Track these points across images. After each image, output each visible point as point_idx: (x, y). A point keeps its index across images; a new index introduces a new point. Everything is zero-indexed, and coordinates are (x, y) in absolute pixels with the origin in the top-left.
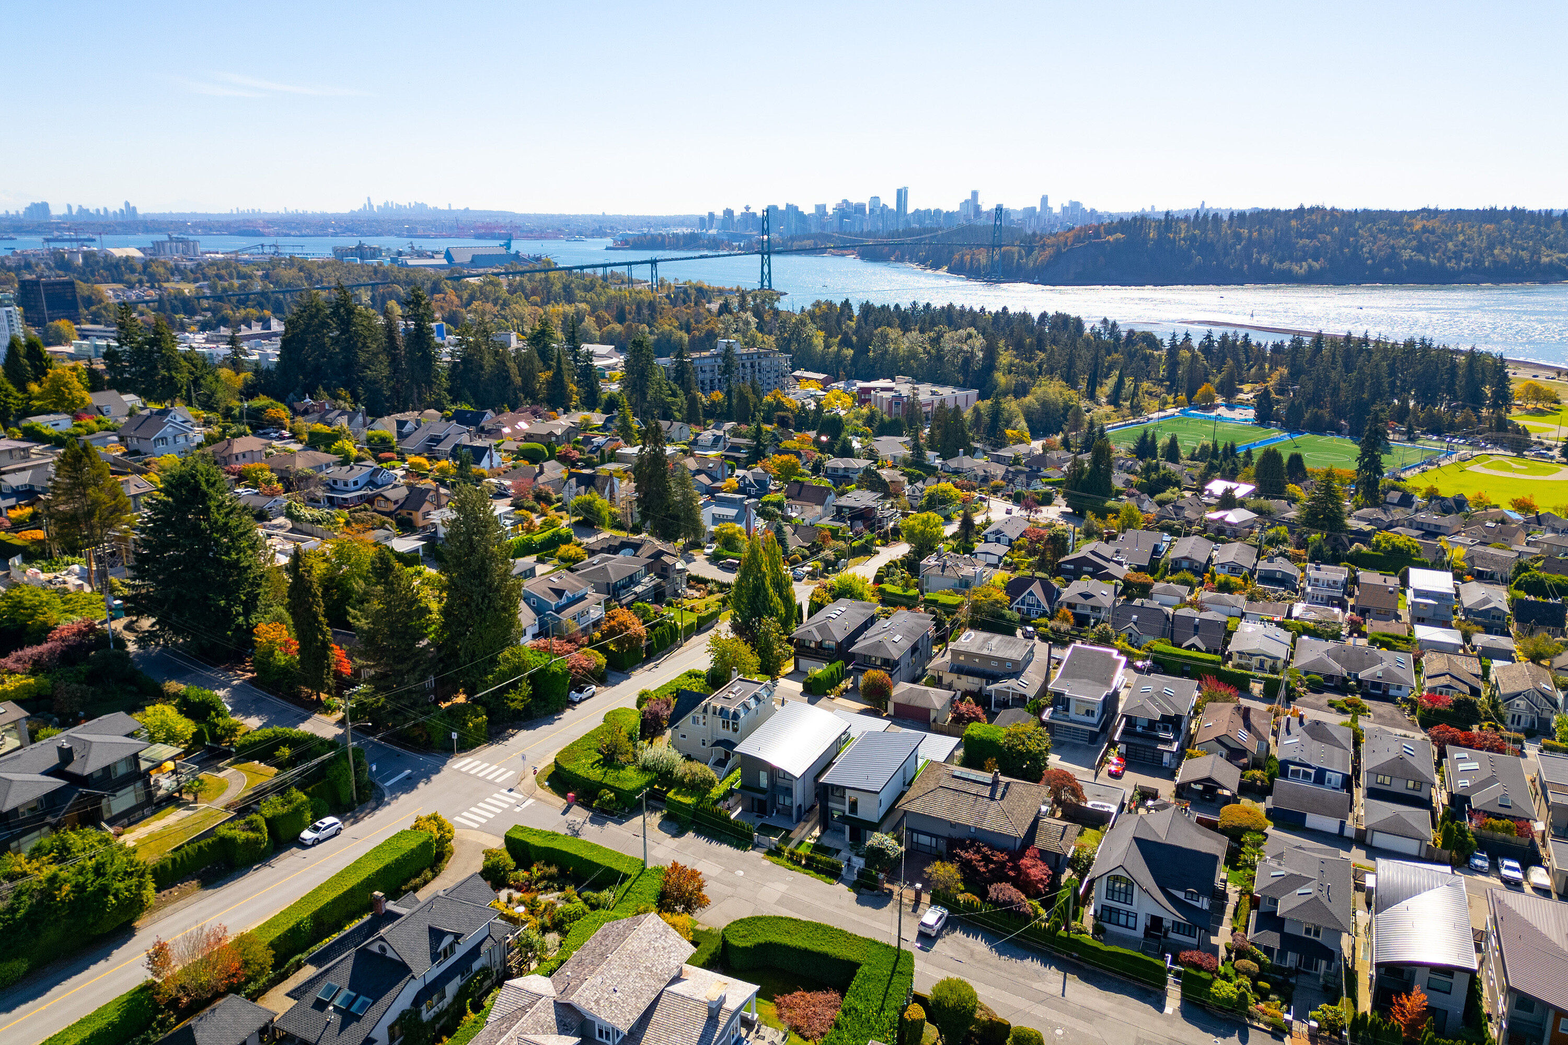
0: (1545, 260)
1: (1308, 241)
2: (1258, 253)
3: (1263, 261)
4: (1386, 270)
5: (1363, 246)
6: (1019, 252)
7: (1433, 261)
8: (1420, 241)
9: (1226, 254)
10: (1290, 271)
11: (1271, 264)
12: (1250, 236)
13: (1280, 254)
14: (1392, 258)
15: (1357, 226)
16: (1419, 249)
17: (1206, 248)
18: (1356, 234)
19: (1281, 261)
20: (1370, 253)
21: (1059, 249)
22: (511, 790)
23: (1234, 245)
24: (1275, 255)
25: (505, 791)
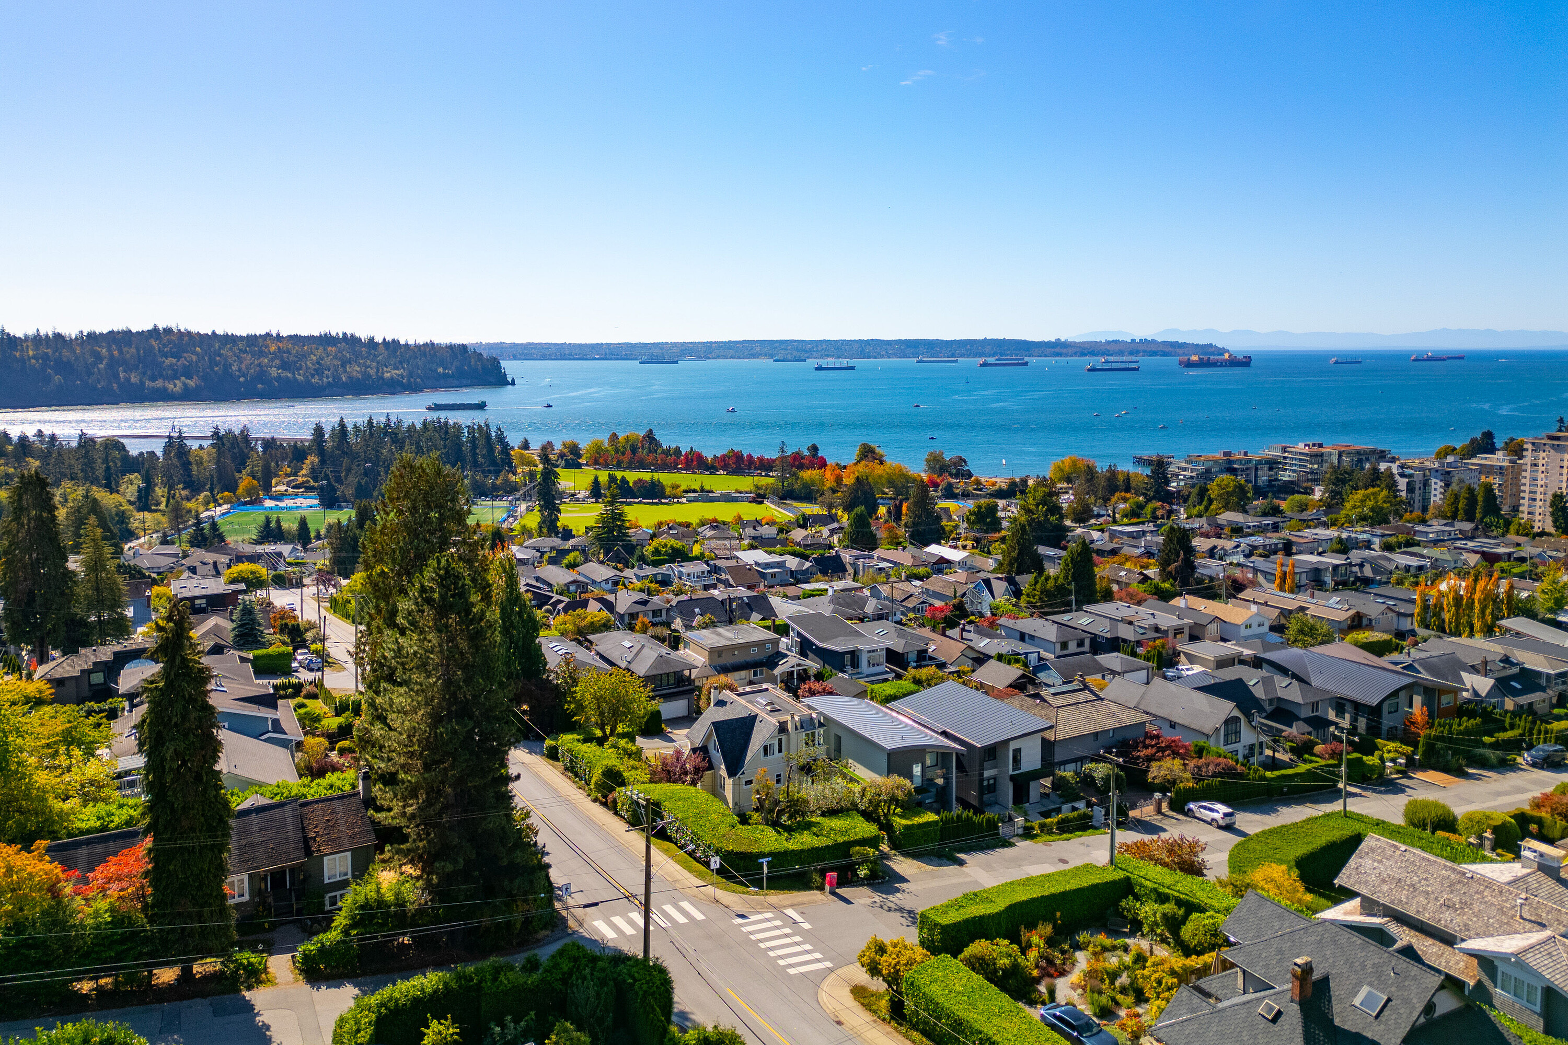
0: (387, 375)
1: (174, 360)
2: (125, 371)
3: (133, 380)
4: (260, 386)
5: (231, 365)
7: (300, 378)
8: (282, 360)
9: (90, 374)
10: (165, 389)
11: (143, 384)
12: (112, 355)
13: (149, 373)
14: (262, 375)
15: (217, 346)
16: (285, 366)
17: (64, 367)
18: (220, 355)
19: (153, 379)
20: (240, 370)
22: (742, 916)
23: (95, 364)
24: (144, 374)
25: (740, 921)
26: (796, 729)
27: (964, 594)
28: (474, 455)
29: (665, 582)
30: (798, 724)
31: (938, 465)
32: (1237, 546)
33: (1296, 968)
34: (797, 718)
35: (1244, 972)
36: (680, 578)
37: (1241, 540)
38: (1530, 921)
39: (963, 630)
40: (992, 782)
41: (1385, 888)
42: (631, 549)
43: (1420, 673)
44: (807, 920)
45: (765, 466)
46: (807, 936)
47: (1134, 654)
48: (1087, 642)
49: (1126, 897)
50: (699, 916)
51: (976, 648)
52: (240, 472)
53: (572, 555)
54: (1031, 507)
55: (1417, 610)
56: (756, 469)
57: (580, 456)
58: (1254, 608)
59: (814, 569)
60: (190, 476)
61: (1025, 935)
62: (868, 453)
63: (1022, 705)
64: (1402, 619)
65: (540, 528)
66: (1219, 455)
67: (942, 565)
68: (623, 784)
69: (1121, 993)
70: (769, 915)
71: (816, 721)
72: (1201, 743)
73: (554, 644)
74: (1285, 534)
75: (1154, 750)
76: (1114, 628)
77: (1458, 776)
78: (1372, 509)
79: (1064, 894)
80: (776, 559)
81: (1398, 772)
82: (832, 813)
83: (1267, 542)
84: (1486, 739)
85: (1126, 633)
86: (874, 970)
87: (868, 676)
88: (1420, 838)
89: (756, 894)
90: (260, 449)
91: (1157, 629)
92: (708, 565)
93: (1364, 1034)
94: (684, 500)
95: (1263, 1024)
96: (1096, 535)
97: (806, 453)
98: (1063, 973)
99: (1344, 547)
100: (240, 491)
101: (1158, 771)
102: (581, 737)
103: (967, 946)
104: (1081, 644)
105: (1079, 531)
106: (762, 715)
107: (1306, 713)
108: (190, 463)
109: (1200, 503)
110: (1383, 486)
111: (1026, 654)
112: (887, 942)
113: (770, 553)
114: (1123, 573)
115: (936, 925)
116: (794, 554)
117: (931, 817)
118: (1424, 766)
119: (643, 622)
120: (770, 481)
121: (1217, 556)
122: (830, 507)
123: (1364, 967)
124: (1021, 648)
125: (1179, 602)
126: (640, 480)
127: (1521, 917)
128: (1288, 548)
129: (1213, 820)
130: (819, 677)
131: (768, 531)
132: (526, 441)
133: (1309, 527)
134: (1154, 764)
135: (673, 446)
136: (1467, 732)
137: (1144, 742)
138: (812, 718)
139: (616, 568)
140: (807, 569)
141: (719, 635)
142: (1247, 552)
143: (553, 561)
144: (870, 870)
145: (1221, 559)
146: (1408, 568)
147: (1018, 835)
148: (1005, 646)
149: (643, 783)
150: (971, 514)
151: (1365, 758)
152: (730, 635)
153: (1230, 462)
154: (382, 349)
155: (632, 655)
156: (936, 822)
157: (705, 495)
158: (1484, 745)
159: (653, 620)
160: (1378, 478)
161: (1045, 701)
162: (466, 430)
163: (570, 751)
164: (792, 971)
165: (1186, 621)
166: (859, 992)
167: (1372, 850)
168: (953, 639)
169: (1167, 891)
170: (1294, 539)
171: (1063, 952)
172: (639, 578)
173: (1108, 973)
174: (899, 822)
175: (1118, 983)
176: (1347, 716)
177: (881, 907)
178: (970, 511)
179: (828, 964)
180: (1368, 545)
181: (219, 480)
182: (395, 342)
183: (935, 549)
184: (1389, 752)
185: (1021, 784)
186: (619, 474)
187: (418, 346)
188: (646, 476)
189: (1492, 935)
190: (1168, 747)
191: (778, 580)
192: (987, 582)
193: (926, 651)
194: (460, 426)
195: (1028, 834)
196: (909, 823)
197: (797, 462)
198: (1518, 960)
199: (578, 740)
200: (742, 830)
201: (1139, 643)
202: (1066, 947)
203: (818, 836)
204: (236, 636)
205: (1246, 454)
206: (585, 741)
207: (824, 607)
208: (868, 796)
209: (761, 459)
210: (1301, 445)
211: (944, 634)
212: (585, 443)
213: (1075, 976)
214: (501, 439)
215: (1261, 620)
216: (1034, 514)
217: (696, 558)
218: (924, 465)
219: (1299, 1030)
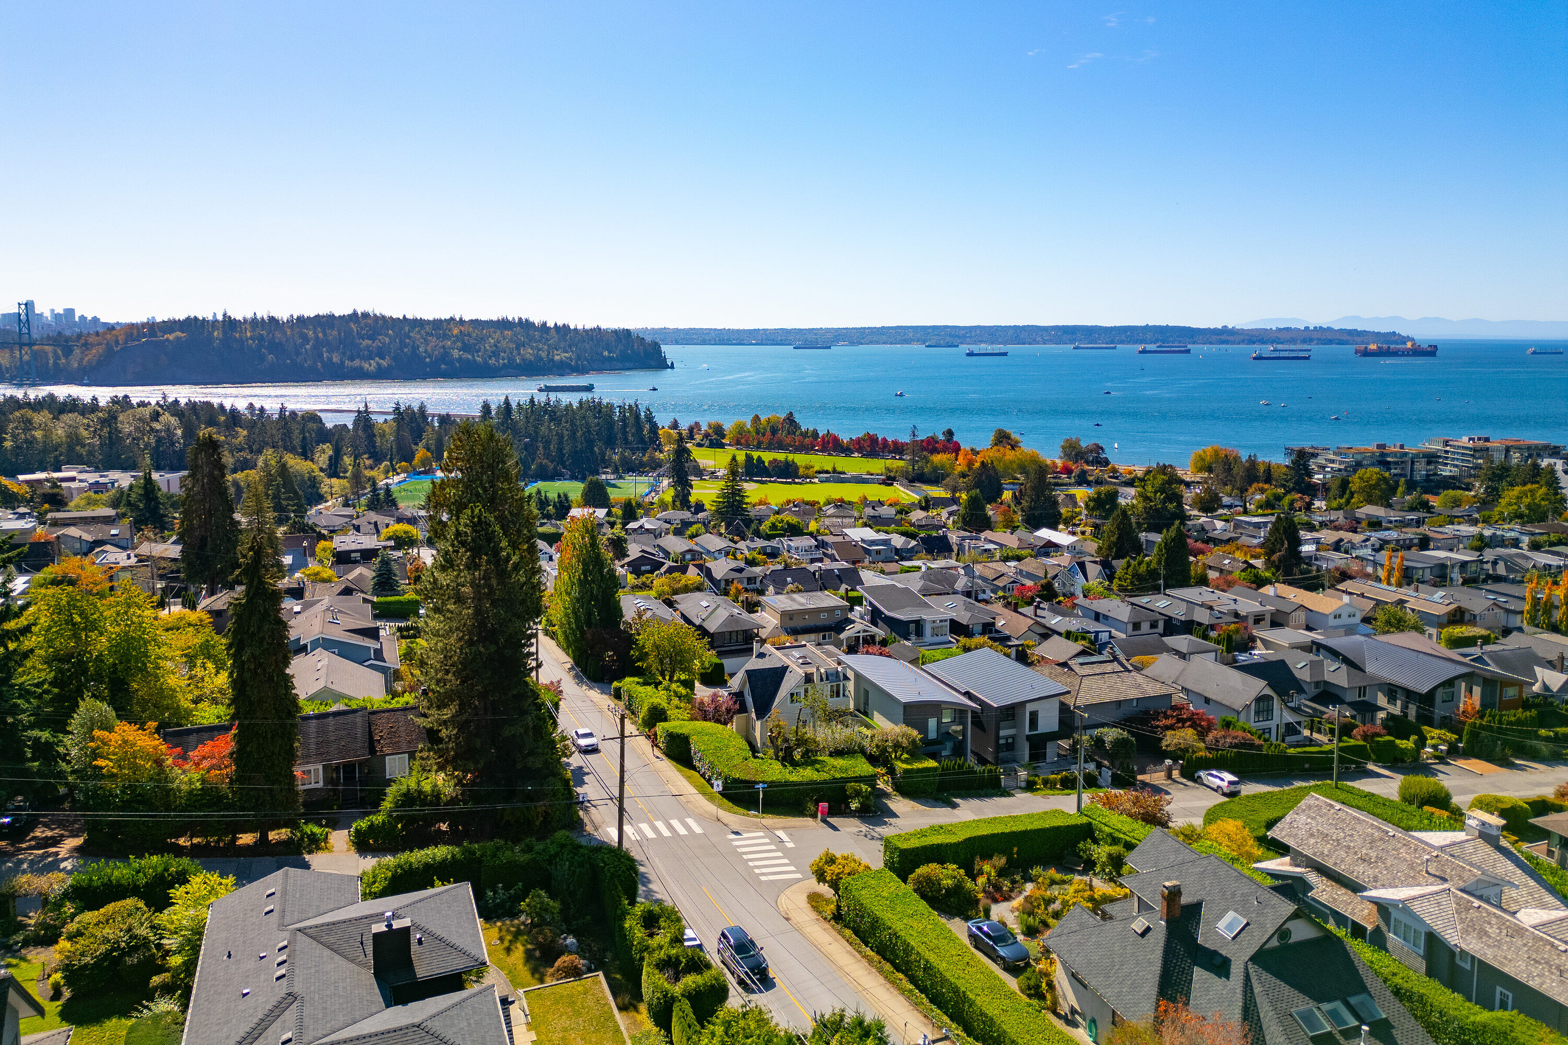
0: (557, 358)
1: (370, 342)
2: (328, 352)
3: (335, 360)
4: (443, 366)
5: (418, 347)
6: (55, 352)
7: (479, 359)
8: (463, 343)
9: (298, 353)
10: (361, 368)
11: (342, 363)
12: (317, 337)
13: (348, 353)
14: (445, 356)
15: (407, 329)
16: (466, 348)
17: (276, 347)
18: (409, 338)
19: (352, 359)
20: (426, 351)
21: (109, 349)
22: (737, 833)
23: (302, 345)
24: (344, 354)
25: (733, 836)
26: (822, 680)
27: (1056, 576)
28: (625, 433)
29: (773, 554)
30: (824, 677)
31: (1073, 452)
32: (1367, 540)
33: (1165, 890)
34: (822, 671)
35: (1139, 898)
36: (789, 551)
37: (1373, 534)
38: (1435, 876)
39: (1038, 607)
40: (1010, 740)
41: (1312, 841)
42: (748, 522)
43: (1488, 665)
44: (792, 840)
45: (897, 449)
46: (787, 853)
47: (1205, 637)
48: (1161, 625)
49: (1085, 840)
50: (698, 830)
51: (1048, 625)
52: (417, 444)
53: (695, 526)
54: (1149, 495)
55: (1527, 607)
56: (890, 452)
57: (724, 436)
58: (1346, 599)
59: (920, 548)
60: (374, 447)
61: (978, 864)
62: (1002, 438)
63: (1051, 673)
64: (1511, 616)
65: (674, 501)
66: (1372, 447)
67: (1050, 548)
68: (665, 720)
69: (1053, 917)
70: (761, 834)
71: (841, 675)
72: (1229, 718)
73: (639, 601)
74: (1424, 529)
75: (1174, 721)
76: (1190, 610)
77: (1501, 766)
78: (1528, 507)
79: (1025, 833)
80: (882, 536)
81: (1436, 757)
82: (838, 753)
83: (1402, 536)
84: (1543, 732)
85: (1202, 616)
86: (821, 876)
87: (930, 645)
88: (1403, 811)
89: (755, 816)
90: (437, 424)
91: (1236, 615)
92: (816, 540)
93: (1221, 952)
94: (816, 480)
95: (1133, 938)
96: (1219, 524)
97: (941, 437)
98: (1007, 899)
99: (1482, 544)
100: (416, 461)
101: (1172, 739)
102: (641, 680)
103: (919, 867)
104: (1154, 625)
105: (1203, 519)
106: (793, 666)
107: (1353, 697)
108: (374, 436)
109: (1341, 497)
110: (1543, 482)
111: (1097, 633)
112: (838, 855)
113: (878, 531)
114: (1227, 562)
115: (896, 849)
116: (903, 534)
117: (932, 764)
118: (1467, 754)
119: (737, 588)
120: (901, 463)
121: (1342, 549)
122: (954, 490)
123: (1233, 895)
124: (1093, 626)
125: (1269, 590)
126: (775, 460)
127: (1427, 872)
128: (1424, 543)
129: (1219, 787)
130: (884, 643)
131: (886, 511)
132: (676, 421)
133: (1453, 524)
134: (1169, 733)
135: (811, 429)
136: (1519, 722)
137: (1165, 713)
138: (837, 672)
139: (732, 540)
140: (913, 548)
141: (793, 600)
142: (1377, 546)
143: (678, 532)
144: (861, 804)
145: (1346, 552)
146: (1548, 567)
147: (1020, 788)
148: (1074, 624)
149: (683, 720)
150: (1090, 500)
151: (1398, 742)
152: (803, 600)
153: (1383, 455)
154: (553, 332)
155: (707, 613)
156: (935, 769)
157: (837, 476)
158: (1538, 737)
159: (748, 587)
160: (1538, 474)
161: (1071, 669)
162: (618, 410)
163: (629, 691)
164: (763, 878)
165: (1268, 607)
166: (814, 899)
167: (1310, 807)
168: (1024, 615)
169: (1122, 836)
170: (1431, 535)
171: (1014, 882)
172: (749, 549)
173: (1044, 900)
174: (900, 766)
175: (1050, 909)
176: (1399, 703)
177: (866, 836)
178: (1089, 497)
179: (799, 876)
180: (1516, 543)
181: (398, 452)
182: (566, 327)
183: (1045, 533)
184: (1433, 738)
185: (1038, 744)
186: (755, 455)
187: (585, 330)
188: (781, 456)
189: (1397, 887)
190: (1188, 719)
191: (882, 556)
192: (1082, 566)
193: (993, 624)
194: (612, 406)
195: (1030, 787)
196: (909, 767)
197: (931, 446)
198: (1404, 906)
199: (638, 683)
200: (753, 763)
201: (1212, 627)
202: (1018, 878)
203: (818, 771)
204: (376, 584)
205: (1402, 447)
206: (646, 684)
207: (914, 583)
208: (876, 741)
209: (895, 443)
210: (1465, 439)
211: (1016, 611)
212: (728, 425)
213: (1017, 902)
214: (650, 418)
215: (1352, 610)
216: (1151, 501)
217: (811, 534)
218: (1059, 452)
219: (1162, 943)
